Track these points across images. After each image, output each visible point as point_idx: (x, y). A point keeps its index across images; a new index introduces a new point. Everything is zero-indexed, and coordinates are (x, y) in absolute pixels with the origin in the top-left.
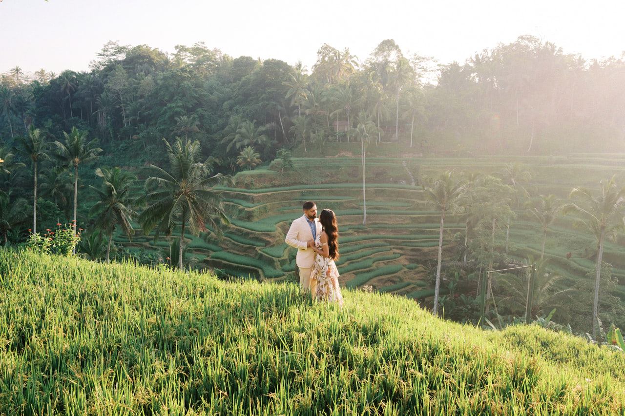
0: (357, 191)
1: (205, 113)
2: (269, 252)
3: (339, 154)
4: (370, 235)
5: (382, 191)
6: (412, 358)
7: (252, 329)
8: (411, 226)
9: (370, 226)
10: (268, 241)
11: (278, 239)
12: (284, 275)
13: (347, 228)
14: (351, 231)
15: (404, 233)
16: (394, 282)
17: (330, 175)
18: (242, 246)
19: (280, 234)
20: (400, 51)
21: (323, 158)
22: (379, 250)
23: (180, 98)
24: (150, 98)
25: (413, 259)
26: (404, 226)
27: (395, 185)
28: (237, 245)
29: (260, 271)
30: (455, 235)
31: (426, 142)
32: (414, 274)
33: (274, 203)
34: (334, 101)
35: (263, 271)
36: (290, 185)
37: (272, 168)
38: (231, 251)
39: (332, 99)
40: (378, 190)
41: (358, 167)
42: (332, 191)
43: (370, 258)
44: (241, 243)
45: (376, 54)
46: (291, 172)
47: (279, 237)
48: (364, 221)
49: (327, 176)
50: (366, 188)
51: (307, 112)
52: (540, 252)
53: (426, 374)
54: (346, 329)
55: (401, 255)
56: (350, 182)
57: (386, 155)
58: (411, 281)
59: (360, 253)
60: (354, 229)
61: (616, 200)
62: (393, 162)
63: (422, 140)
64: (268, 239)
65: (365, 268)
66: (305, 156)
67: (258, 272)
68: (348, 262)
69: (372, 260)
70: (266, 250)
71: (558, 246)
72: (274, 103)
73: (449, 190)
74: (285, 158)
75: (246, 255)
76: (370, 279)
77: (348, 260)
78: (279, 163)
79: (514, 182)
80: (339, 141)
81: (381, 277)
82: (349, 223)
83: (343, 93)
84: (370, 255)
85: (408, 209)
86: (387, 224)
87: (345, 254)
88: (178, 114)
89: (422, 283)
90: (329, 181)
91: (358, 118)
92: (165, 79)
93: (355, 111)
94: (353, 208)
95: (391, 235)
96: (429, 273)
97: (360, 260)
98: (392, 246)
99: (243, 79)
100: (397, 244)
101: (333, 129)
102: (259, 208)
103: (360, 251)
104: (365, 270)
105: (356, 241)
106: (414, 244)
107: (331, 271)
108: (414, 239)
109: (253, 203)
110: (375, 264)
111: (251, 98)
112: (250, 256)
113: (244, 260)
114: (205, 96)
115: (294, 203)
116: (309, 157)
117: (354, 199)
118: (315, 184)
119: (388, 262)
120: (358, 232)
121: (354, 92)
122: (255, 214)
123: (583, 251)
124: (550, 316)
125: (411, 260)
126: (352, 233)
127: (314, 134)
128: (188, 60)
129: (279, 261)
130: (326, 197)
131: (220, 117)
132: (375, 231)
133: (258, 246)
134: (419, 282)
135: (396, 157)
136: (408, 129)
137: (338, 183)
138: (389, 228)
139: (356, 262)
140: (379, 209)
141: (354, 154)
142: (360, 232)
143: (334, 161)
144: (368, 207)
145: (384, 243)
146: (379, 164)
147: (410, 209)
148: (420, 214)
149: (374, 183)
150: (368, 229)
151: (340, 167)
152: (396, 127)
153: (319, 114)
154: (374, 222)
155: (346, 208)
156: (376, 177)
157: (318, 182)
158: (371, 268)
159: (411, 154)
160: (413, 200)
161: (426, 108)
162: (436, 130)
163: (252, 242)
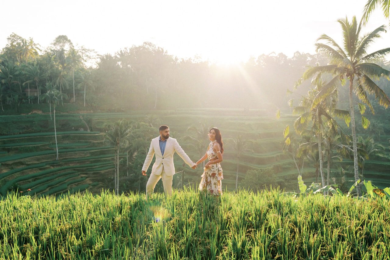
0: (49, 137)
3: (32, 112)
4: (63, 167)
5: (68, 136)
8: (92, 157)
9: (62, 161)
13: (45, 164)
14: (48, 166)
15: (87, 163)
17: (26, 127)
20: (71, 44)
21: (19, 116)
22: (71, 176)
25: (95, 180)
26: (86, 158)
27: (76, 132)
30: (120, 160)
31: (94, 103)
32: (96, 189)
34: (25, 74)
39: (24, 72)
40: (65, 136)
41: (48, 121)
42: (29, 139)
43: (65, 183)
45: (55, 44)
48: (57, 158)
49: (24, 128)
50: (57, 135)
51: (3, 81)
55: (87, 177)
56: (43, 132)
57: (67, 112)
59: (57, 180)
60: (50, 164)
62: (73, 117)
63: (92, 102)
65: (62, 190)
66: (3, 114)
68: (49, 188)
69: (67, 184)
73: (121, 132)
77: (49, 186)
79: (152, 126)
80: (31, 102)
82: (45, 161)
83: (32, 69)
84: (65, 180)
85: (87, 147)
86: (74, 158)
87: (46, 183)
90: (25, 131)
91: (46, 87)
93: (43, 82)
94: (47, 149)
95: (78, 165)
96: (106, 187)
97: (57, 185)
98: (79, 173)
100: (83, 171)
101: (25, 95)
103: (57, 179)
105: (53, 172)
106: (95, 170)
108: (94, 166)
110: (69, 186)
116: (6, 115)
117: (47, 143)
118: (14, 134)
119: (78, 184)
120: (53, 166)
121: (40, 69)
125: (93, 180)
126: (49, 167)
127: (10, 98)
130: (26, 143)
132: (66, 164)
135: (75, 113)
136: (82, 95)
137: (34, 133)
138: (76, 161)
139: (55, 187)
140: (67, 148)
141: (43, 112)
142: (55, 166)
143: (28, 117)
144: (59, 148)
145: (74, 171)
146: (63, 118)
147: (89, 147)
148: (96, 150)
149: (61, 131)
150: (61, 163)
151: (34, 121)
152: (73, 93)
153: (13, 83)
154: (65, 158)
155: (42, 150)
156: (62, 127)
157: (16, 133)
158: (67, 189)
159: (85, 111)
160: (90, 141)
161: (93, 81)
162: (100, 96)
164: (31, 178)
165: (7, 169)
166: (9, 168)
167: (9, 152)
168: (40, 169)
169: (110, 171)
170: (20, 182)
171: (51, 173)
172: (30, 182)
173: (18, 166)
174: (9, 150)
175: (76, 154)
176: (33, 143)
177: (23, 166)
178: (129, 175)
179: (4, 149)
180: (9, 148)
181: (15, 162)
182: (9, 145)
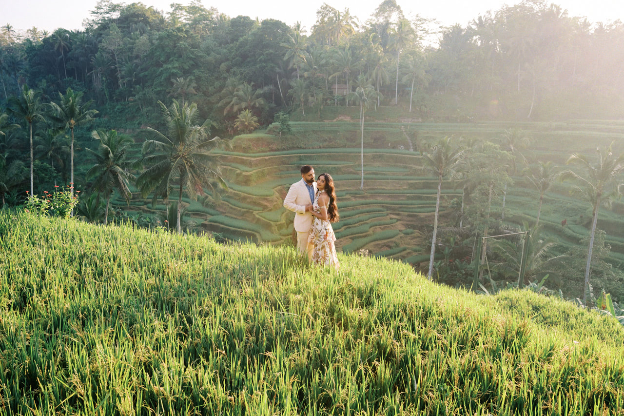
0: (355, 156)
1: (202, 75)
2: (267, 217)
3: (337, 119)
4: (368, 201)
5: (380, 156)
6: (406, 319)
7: (249, 291)
8: (409, 191)
9: (368, 191)
10: (266, 206)
11: (275, 203)
12: (281, 239)
13: (344, 193)
14: (348, 196)
15: (401, 198)
16: (390, 247)
17: (328, 139)
18: (240, 211)
19: (278, 198)
20: (401, 12)
21: (322, 123)
22: (376, 215)
23: (176, 59)
24: (146, 59)
25: (409, 225)
26: (401, 191)
27: (393, 151)
28: (234, 209)
29: (257, 235)
30: (452, 201)
31: (425, 107)
32: (410, 239)
33: (271, 167)
34: (333, 64)
35: (260, 235)
36: (288, 150)
37: (270, 132)
38: (229, 215)
39: (331, 61)
40: (377, 155)
41: (356, 132)
42: (330, 156)
43: (367, 223)
44: (237, 207)
45: (377, 15)
46: (289, 136)
47: (277, 201)
48: (362, 187)
49: (325, 140)
50: (364, 153)
51: (306, 74)
52: (535, 219)
53: (419, 335)
54: (341, 292)
55: (398, 220)
56: (349, 147)
57: (385, 120)
58: (407, 246)
59: (357, 218)
60: (351, 194)
61: (613, 168)
62: (392, 127)
63: (422, 105)
64: (266, 204)
65: (361, 233)
66: (304, 120)
67: (255, 236)
68: (345, 227)
69: (369, 225)
70: (263, 214)
71: (554, 213)
72: (272, 65)
73: (447, 156)
74: (283, 122)
75: (244, 219)
76: (367, 243)
77: (345, 225)
78: (277, 127)
79: (512, 148)
80: (337, 105)
81: (377, 242)
82: (346, 188)
83: (342, 56)
84: (367, 220)
85: (406, 175)
86: (384, 189)
88: (174, 75)
89: (418, 248)
90: (327, 146)
91: (357, 81)
92: (161, 38)
93: (354, 74)
94: (351, 173)
95: (388, 200)
96: (425, 239)
97: (356, 225)
98: (389, 212)
99: (241, 39)
100: (394, 209)
101: (331, 93)
102: (257, 173)
103: (357, 216)
104: (361, 235)
105: (353, 206)
106: (411, 210)
107: (328, 234)
108: (411, 205)
109: (251, 167)
110: (372, 229)
111: (249, 59)
112: (248, 220)
113: (242, 224)
114: (201, 57)
115: (292, 167)
116: (307, 121)
117: (352, 164)
118: (313, 148)
119: (384, 228)
120: (355, 197)
121: (353, 54)
122: (252, 178)
123: (578, 218)
124: (543, 281)
125: (407, 226)
126: (349, 198)
127: (313, 98)
128: (184, 18)
129: (276, 225)
130: (324, 162)
131: (217, 79)
132: (372, 196)
133: (255, 210)
134: (415, 247)
135: (395, 122)
136: (408, 93)
137: (336, 148)
138: (386, 193)
139: (353, 227)
140: (377, 174)
141: (352, 118)
142: (357, 197)
143: (332, 126)
144: (366, 172)
145: (381, 208)
146: (378, 128)
147: (408, 175)
148: (417, 180)
149: (372, 148)
150: (366, 194)
151: (339, 132)
152: (395, 91)
153: (318, 77)
154: (372, 187)
155: (344, 173)
156: (374, 142)
157: (316, 147)
158: (368, 233)
159: (410, 120)
160: (411, 165)
161: (426, 72)
162: (436, 95)
163: (249, 206)
176: (334, 162)
178: (463, 226)
182: (306, 162)
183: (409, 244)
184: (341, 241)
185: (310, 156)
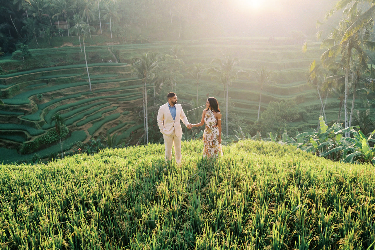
0: (82, 69)
2: (29, 118)
3: (63, 45)
4: (96, 97)
5: (98, 68)
8: (121, 88)
9: (95, 91)
10: (26, 111)
11: (33, 108)
12: (45, 132)
13: (80, 95)
14: (83, 96)
15: (117, 93)
16: (117, 124)
17: (60, 60)
18: (6, 117)
19: (34, 104)
21: (53, 49)
22: (104, 106)
25: (125, 109)
26: (116, 89)
27: (105, 64)
29: (26, 133)
30: (147, 91)
31: (120, 34)
32: (127, 117)
33: (22, 83)
34: (53, 7)
35: (28, 132)
36: (31, 69)
37: (14, 58)
39: (52, 5)
40: (96, 67)
41: (78, 53)
42: (64, 71)
43: (99, 112)
44: (3, 115)
46: (30, 60)
47: (33, 107)
48: (90, 89)
49: (58, 61)
50: (88, 67)
51: (34, 15)
52: (195, 96)
55: (118, 107)
56: (75, 64)
57: (96, 44)
58: (127, 122)
59: (92, 109)
60: (84, 94)
61: (233, 64)
62: (102, 49)
63: (118, 33)
64: (26, 109)
66: (38, 48)
67: (24, 133)
68: (86, 116)
69: (101, 113)
70: (25, 117)
72: (4, 7)
73: (148, 65)
74: (24, 50)
75: (10, 123)
76: (103, 124)
77: (85, 115)
78: (19, 54)
79: (176, 57)
80: (61, 35)
81: (109, 123)
82: (80, 91)
84: (100, 109)
85: (117, 78)
86: (105, 89)
87: (82, 112)
89: (134, 122)
90: (60, 64)
91: (73, 19)
93: (70, 15)
94: (81, 81)
95: (109, 95)
96: (136, 115)
97: (92, 114)
98: (111, 103)
100: (114, 101)
101: (55, 28)
102: (12, 88)
103: (92, 108)
104: (98, 120)
105: (88, 102)
106: (124, 100)
108: (124, 96)
109: (6, 85)
110: (103, 115)
112: (14, 123)
113: (10, 126)
115: (38, 81)
116: (41, 48)
118: (50, 67)
119: (111, 113)
120: (88, 96)
121: (67, 1)
122: (10, 92)
123: (213, 92)
125: (124, 109)
126: (84, 98)
127: (42, 32)
129: (38, 123)
130: (61, 75)
132: (98, 94)
133: (18, 115)
134: (132, 122)
135: (103, 45)
136: (108, 26)
137: (67, 65)
138: (107, 91)
139: (91, 116)
140: (98, 80)
141: (74, 44)
143: (60, 50)
144: (91, 79)
145: (106, 101)
146: (92, 50)
147: (118, 78)
148: (124, 81)
149: (91, 63)
150: (94, 93)
151: (66, 54)
152: (100, 25)
153: (43, 16)
154: (97, 88)
155: (76, 82)
156: (92, 59)
157: (52, 66)
158: (102, 118)
159: (112, 43)
160: (118, 72)
161: (118, 12)
162: (125, 27)
163: (13, 113)
164: (69, 108)
165: (48, 99)
166: (50, 99)
167: (47, 83)
168: (77, 99)
169: (139, 101)
170: (61, 111)
171: (86, 103)
172: (69, 111)
173: (57, 96)
174: (47, 82)
175: (107, 85)
176: (68, 75)
177: (62, 96)
178: (156, 105)
179: (43, 81)
180: (47, 80)
181: (55, 93)
182: (47, 77)
183: (127, 120)
184: (86, 126)
185: (50, 73)
